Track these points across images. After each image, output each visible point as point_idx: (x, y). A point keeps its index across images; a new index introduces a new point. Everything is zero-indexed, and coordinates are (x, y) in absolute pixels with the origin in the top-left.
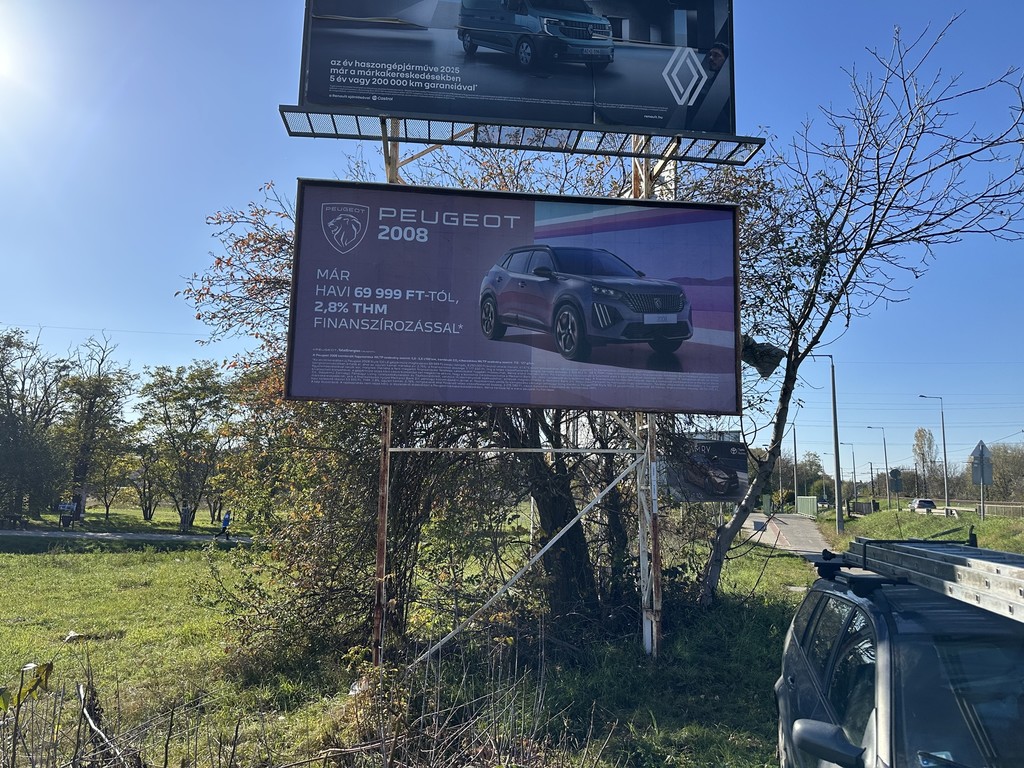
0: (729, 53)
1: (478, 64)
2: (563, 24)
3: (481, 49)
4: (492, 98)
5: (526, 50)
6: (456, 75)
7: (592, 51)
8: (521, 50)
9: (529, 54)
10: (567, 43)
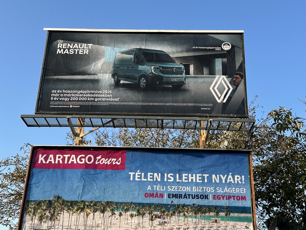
0: (243, 77)
1: (120, 89)
2: (161, 68)
3: (122, 82)
4: (126, 103)
5: (143, 81)
6: (110, 94)
7: (175, 80)
8: (141, 81)
9: (145, 83)
10: (163, 77)
